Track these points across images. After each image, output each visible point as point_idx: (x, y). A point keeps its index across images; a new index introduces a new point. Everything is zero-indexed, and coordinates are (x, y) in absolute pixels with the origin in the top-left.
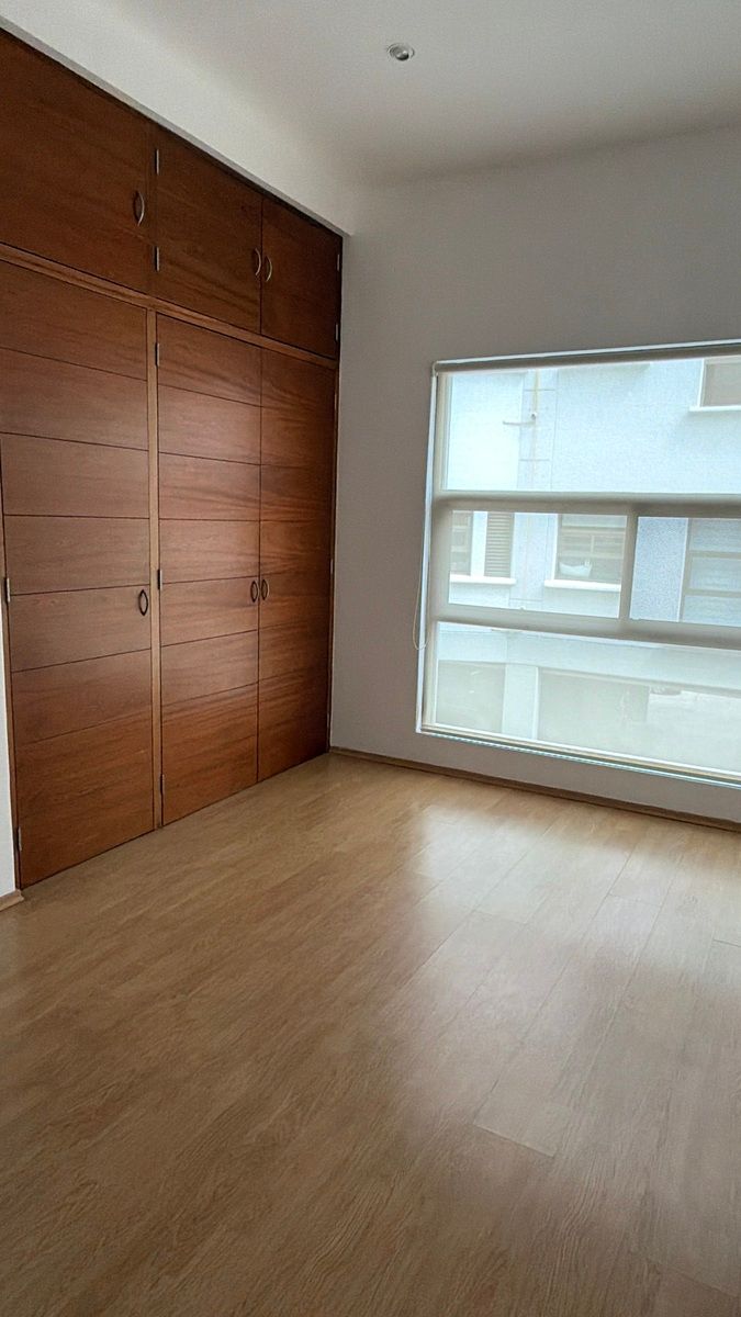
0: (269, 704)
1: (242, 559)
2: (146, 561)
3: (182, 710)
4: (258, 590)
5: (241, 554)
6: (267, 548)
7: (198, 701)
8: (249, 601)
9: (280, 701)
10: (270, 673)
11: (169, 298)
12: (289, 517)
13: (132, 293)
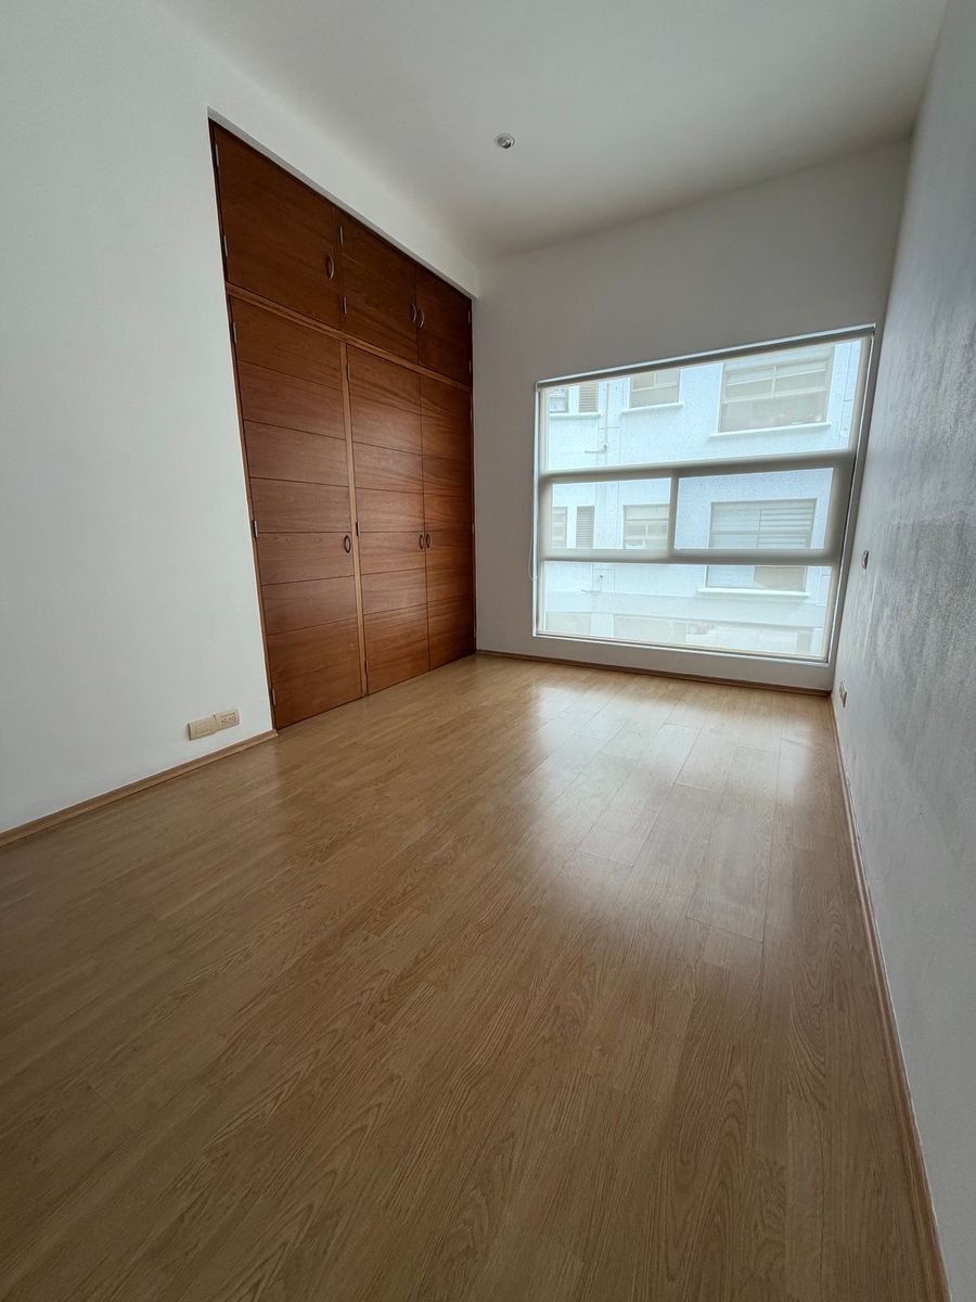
0: (435, 619)
1: (412, 519)
2: (347, 516)
3: (377, 618)
4: (425, 541)
5: (410, 516)
6: (428, 513)
7: (388, 614)
8: (419, 548)
9: (444, 617)
10: (434, 598)
11: (355, 333)
12: (443, 492)
13: (330, 329)
